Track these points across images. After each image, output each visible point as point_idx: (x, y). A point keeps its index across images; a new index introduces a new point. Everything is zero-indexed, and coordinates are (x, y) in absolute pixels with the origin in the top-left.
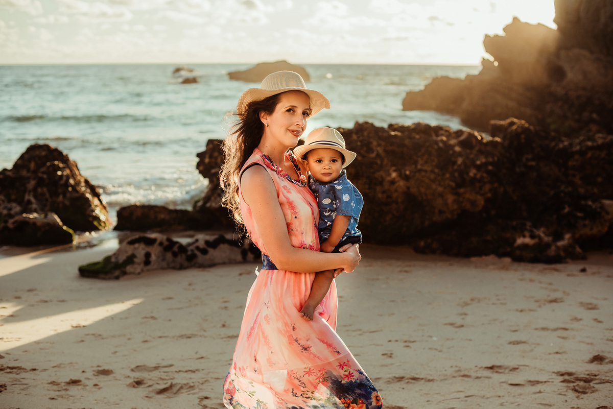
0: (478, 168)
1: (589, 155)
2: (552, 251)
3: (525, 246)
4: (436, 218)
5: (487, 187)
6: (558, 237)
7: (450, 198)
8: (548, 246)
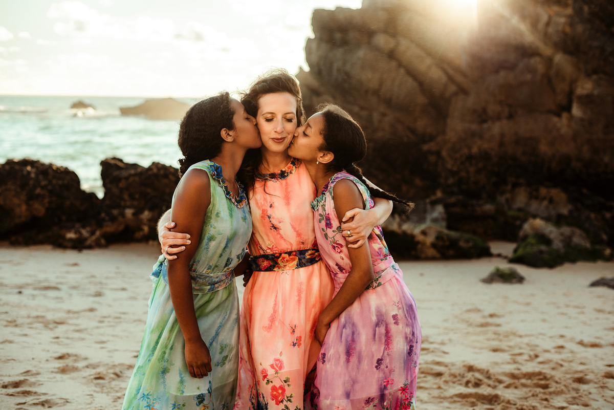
0: (43, 188)
1: (131, 179)
2: (88, 242)
3: (71, 240)
4: (17, 221)
5: (46, 200)
6: (93, 233)
7: (24, 207)
8: (86, 239)
